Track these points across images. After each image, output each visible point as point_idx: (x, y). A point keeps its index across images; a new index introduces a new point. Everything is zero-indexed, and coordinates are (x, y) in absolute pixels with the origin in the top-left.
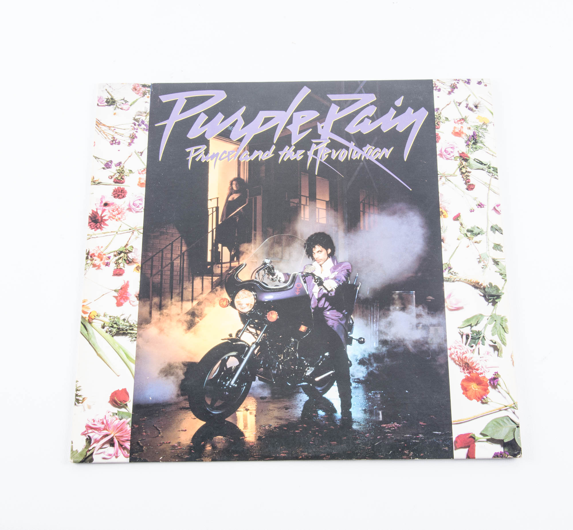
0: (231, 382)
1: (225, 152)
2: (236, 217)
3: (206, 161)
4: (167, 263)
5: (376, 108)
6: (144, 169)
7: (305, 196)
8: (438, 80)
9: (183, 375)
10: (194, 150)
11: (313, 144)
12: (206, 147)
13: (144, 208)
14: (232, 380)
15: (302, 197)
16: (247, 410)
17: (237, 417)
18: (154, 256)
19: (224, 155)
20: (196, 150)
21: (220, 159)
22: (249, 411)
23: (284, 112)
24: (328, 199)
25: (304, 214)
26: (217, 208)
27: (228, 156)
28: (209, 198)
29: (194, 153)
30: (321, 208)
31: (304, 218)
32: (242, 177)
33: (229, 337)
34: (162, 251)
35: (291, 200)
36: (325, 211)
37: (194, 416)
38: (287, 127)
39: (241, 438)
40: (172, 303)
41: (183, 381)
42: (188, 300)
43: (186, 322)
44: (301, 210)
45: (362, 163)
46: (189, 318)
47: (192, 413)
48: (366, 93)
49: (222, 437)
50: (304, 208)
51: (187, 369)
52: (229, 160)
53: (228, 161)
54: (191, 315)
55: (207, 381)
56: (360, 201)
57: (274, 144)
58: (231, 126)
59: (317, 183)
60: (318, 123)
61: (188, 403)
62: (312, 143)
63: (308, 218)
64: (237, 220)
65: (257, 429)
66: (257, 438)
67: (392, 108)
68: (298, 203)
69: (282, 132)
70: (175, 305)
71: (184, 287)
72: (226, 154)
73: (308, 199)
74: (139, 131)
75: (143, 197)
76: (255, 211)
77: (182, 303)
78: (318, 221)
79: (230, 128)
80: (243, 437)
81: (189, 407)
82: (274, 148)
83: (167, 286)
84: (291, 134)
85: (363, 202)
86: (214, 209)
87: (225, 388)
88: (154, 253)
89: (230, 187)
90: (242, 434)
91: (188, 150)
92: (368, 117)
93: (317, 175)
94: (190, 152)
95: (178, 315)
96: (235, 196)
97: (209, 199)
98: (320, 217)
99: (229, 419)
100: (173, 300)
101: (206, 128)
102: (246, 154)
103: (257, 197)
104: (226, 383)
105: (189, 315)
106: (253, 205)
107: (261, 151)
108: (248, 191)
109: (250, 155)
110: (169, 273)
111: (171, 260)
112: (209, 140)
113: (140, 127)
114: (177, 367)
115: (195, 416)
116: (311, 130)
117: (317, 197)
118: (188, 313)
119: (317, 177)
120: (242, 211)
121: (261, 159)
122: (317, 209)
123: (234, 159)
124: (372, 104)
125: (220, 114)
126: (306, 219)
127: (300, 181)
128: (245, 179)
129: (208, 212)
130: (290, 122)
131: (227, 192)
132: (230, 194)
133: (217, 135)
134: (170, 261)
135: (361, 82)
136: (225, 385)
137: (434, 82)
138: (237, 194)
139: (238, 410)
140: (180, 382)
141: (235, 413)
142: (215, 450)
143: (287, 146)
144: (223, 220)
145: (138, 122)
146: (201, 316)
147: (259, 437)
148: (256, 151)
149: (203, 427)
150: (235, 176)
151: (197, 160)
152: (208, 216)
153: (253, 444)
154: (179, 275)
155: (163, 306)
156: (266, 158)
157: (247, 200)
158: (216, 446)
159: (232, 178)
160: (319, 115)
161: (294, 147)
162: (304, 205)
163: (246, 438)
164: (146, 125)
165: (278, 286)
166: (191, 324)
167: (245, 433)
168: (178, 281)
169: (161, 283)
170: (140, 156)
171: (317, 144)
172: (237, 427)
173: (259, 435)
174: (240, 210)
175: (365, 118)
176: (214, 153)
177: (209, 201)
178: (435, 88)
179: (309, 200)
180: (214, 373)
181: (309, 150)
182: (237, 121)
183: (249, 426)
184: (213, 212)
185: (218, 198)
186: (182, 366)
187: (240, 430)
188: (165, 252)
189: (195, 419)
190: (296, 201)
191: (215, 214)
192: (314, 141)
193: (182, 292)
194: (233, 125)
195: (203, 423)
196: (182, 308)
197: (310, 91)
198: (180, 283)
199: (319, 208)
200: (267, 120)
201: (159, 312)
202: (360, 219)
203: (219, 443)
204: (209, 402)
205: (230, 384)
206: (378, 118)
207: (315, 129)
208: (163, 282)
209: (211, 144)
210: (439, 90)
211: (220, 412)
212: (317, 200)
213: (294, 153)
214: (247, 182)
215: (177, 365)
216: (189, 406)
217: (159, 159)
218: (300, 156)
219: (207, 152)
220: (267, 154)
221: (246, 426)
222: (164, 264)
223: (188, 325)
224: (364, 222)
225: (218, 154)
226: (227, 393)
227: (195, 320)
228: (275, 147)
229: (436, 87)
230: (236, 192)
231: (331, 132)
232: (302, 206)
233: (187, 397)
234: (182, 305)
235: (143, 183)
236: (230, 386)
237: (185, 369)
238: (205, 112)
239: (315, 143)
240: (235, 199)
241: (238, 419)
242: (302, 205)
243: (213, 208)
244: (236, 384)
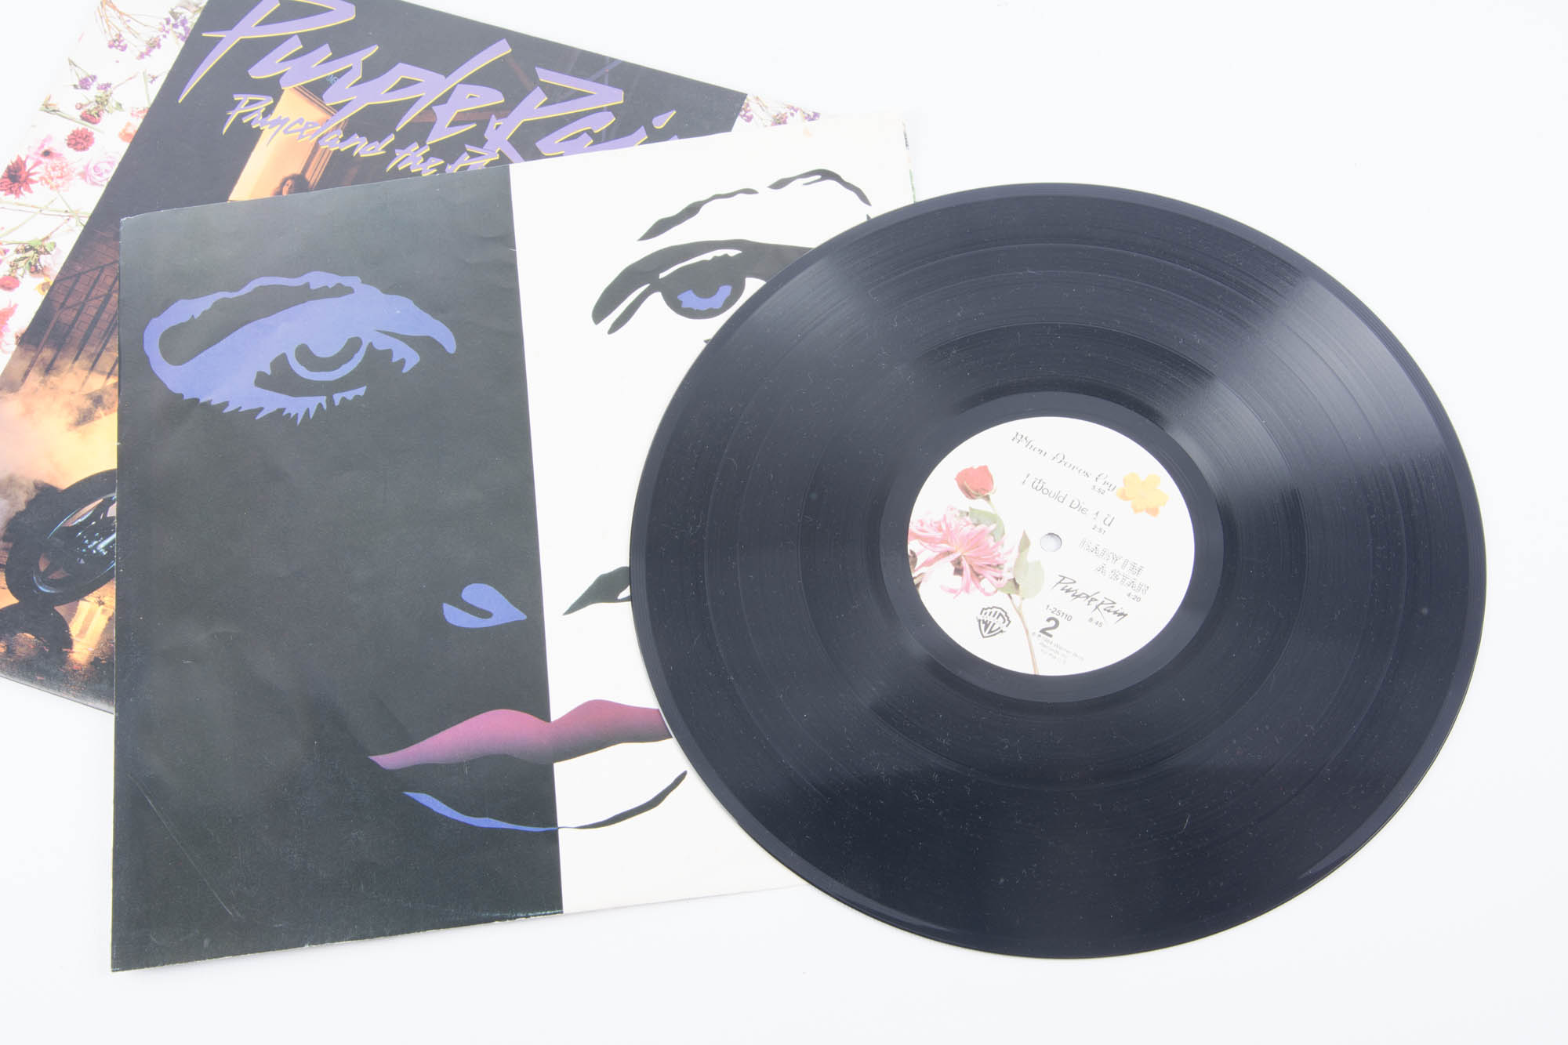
0: (99, 543)
1: (301, 121)
3: (258, 128)
4: (100, 294)
5: (614, 119)
6: (144, 110)
8: (757, 98)
9: (23, 504)
10: (248, 101)
11: (466, 153)
12: (272, 102)
13: (109, 180)
14: (102, 541)
16: (101, 603)
17: (78, 611)
18: (84, 273)
19: (298, 126)
20: (252, 102)
21: (285, 132)
22: (102, 607)
23: (443, 77)
27: (302, 130)
29: (247, 105)
32: (308, 176)
34: (103, 268)
37: (5, 582)
38: (433, 107)
39: (64, 650)
40: (72, 368)
41: (20, 514)
42: (102, 373)
43: (78, 409)
46: (88, 404)
47: (4, 577)
48: (610, 84)
49: (34, 637)
51: (37, 496)
52: (301, 137)
53: (299, 138)
54: (94, 401)
55: (61, 528)
57: (395, 133)
58: (335, 75)
60: (493, 116)
61: (7, 556)
62: (465, 150)
65: (99, 643)
66: (92, 660)
67: (643, 128)
69: (420, 114)
70: (76, 374)
71: (108, 345)
72: (301, 124)
74: (170, 36)
75: (119, 159)
77: (89, 373)
79: (331, 80)
80: (69, 650)
81: (5, 564)
82: (391, 138)
83: (78, 333)
84: (434, 123)
87: (84, 550)
88: (87, 268)
90: (69, 643)
91: (237, 98)
92: (590, 132)
94: (239, 101)
95: (73, 393)
99: (61, 610)
100: (77, 363)
101: (288, 67)
102: (336, 136)
104: (90, 543)
105: (91, 399)
107: (365, 138)
109: (342, 140)
110: (93, 312)
111: (110, 291)
112: (283, 91)
113: (175, 30)
114: (21, 487)
115: (7, 584)
116: (474, 125)
118: (90, 396)
121: (358, 154)
123: (311, 139)
124: (609, 109)
125: (326, 47)
128: (312, 183)
130: (444, 100)
133: (303, 85)
134: (106, 292)
135: (612, 60)
136: (86, 545)
137: (748, 100)
139: (86, 598)
140: (14, 515)
141: (78, 601)
142: (10, 657)
143: (416, 144)
145: (176, 18)
146: (109, 408)
147: (96, 659)
148: (356, 137)
149: (15, 605)
150: (298, 171)
151: (245, 120)
153: (79, 667)
154: (109, 320)
155: (55, 369)
156: (369, 152)
158: (15, 650)
160: (503, 101)
161: (429, 149)
163: (73, 652)
164: (186, 29)
166: (85, 417)
167: (74, 643)
168: (103, 332)
169: (72, 326)
170: (149, 84)
171: (473, 156)
172: (68, 628)
173: (96, 655)
175: (583, 132)
176: (280, 117)
178: (743, 113)
180: (78, 519)
181: (452, 162)
182: (350, 68)
183: (89, 632)
186: (32, 487)
187: (70, 635)
188: (107, 272)
189: (4, 588)
192: (469, 148)
193: (99, 355)
194: (339, 75)
195: (15, 601)
196: (84, 384)
197: (510, 50)
198: (105, 335)
200: (405, 84)
201: (42, 378)
203: (22, 646)
204: (42, 568)
205: (95, 547)
206: (608, 140)
207: (483, 125)
208: (76, 326)
209: (283, 97)
210: (749, 119)
211: (53, 592)
213: (422, 160)
215: (24, 483)
216: (7, 563)
217: (179, 98)
218: (430, 169)
219: (269, 111)
220: (373, 148)
221: (83, 632)
222: (94, 293)
223: (80, 417)
225: (287, 120)
226: (82, 562)
227: (95, 411)
228: (393, 139)
229: (746, 112)
231: (508, 140)
233: (11, 545)
234: (87, 377)
235: (129, 135)
236: (94, 552)
237: (34, 494)
238: (302, 36)
239: (470, 153)
241: (77, 614)
244: (106, 550)
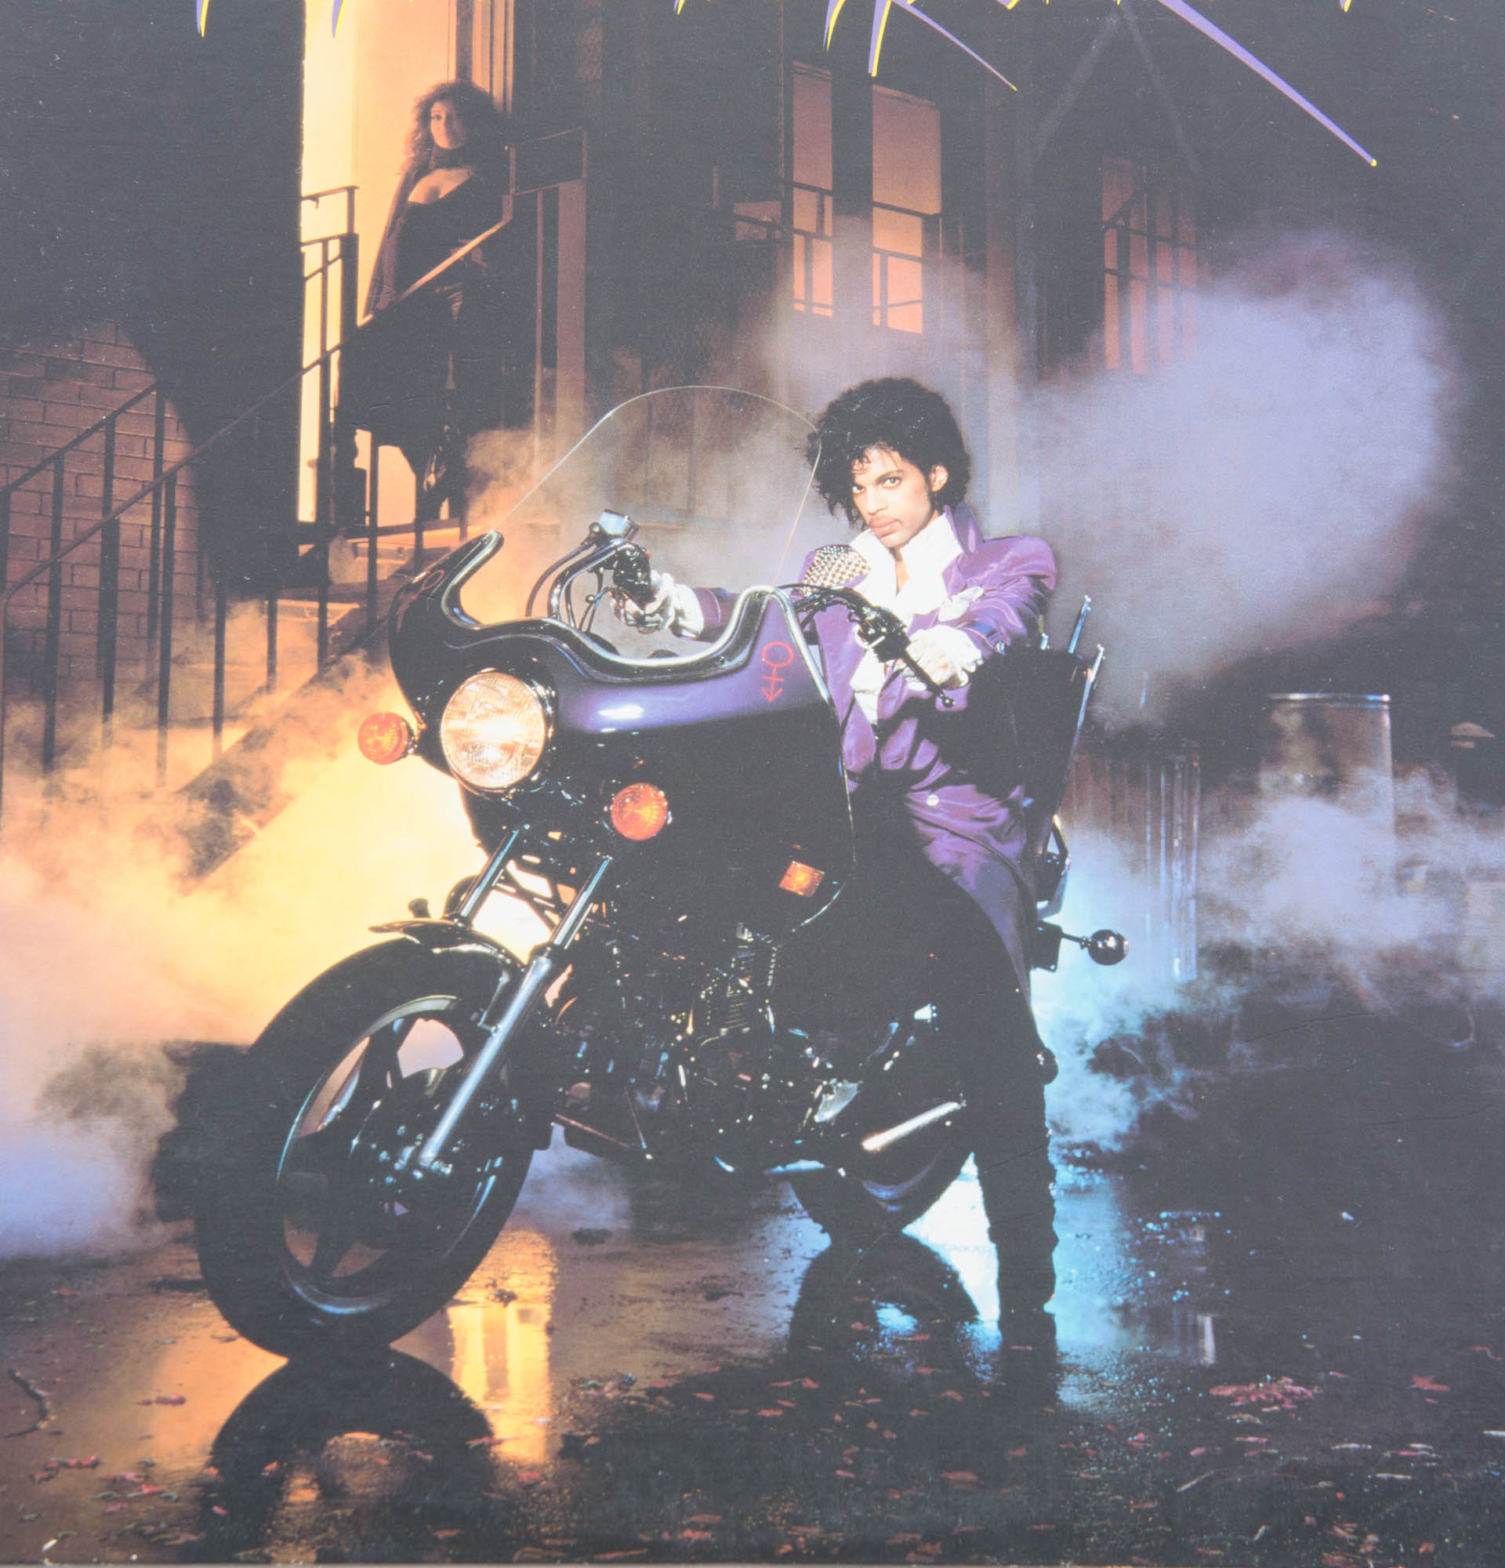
0: (419, 1151)
2: (450, 293)
4: (84, 526)
7: (813, 189)
9: (166, 1112)
14: (424, 1142)
15: (796, 190)
16: (506, 1298)
17: (455, 1334)
18: (16, 486)
22: (513, 1307)
24: (933, 207)
25: (808, 281)
26: (349, 243)
28: (306, 189)
30: (902, 251)
31: (808, 302)
32: (479, 79)
33: (409, 917)
34: (57, 460)
35: (741, 209)
36: (919, 266)
37: (225, 1324)
39: (474, 1443)
40: (108, 734)
41: (168, 1142)
42: (196, 723)
43: (186, 833)
44: (791, 260)
45: (1113, 20)
46: (199, 812)
47: (215, 1312)
49: (374, 1437)
50: (808, 248)
51: (190, 1080)
54: (212, 800)
55: (296, 1143)
56: (1106, 217)
59: (877, 119)
61: (195, 1256)
63: (829, 301)
64: (456, 306)
65: (555, 1398)
66: (559, 1444)
68: (779, 222)
70: (127, 745)
71: (176, 650)
73: (829, 202)
76: (551, 261)
77: (163, 734)
78: (884, 317)
80: (486, 1440)
81: (199, 1277)
83: (81, 643)
85: (1121, 222)
86: (334, 248)
87: (390, 1180)
88: (16, 474)
89: (417, 132)
90: (476, 1423)
93: (878, 80)
95: (145, 796)
96: (445, 182)
97: (305, 192)
98: (890, 302)
99: (410, 1345)
100: (116, 720)
103: (563, 187)
104: (395, 1157)
105: (202, 796)
106: (540, 229)
108: (513, 155)
110: (91, 577)
111: (106, 509)
114: (135, 1071)
115: (234, 1324)
117: (878, 195)
118: (194, 790)
119: (875, 87)
120: (478, 258)
122: (876, 258)
126: (815, 310)
127: (789, 108)
128: (497, 93)
129: (299, 259)
131: (398, 157)
132: (418, 171)
134: (98, 516)
136: (388, 1167)
138: (453, 172)
139: (460, 1296)
140: (154, 1147)
141: (443, 1311)
142: (338, 1506)
144: (381, 306)
146: (262, 806)
147: (568, 1438)
149: (274, 1381)
150: (445, 72)
152: (300, 281)
153: (536, 1476)
154: (146, 586)
155: (64, 750)
157: (508, 203)
158: (343, 1485)
159: (424, 87)
162: (808, 236)
163: (500, 1442)
165: (670, 655)
166: (209, 847)
167: (492, 1419)
168: (144, 620)
169: (52, 629)
172: (453, 1387)
173: (565, 1431)
174: (468, 256)
177: (306, 207)
179: (837, 211)
180: (332, 1104)
183: (515, 1380)
184: (326, 263)
185: (351, 191)
186: (165, 1064)
187: (468, 1401)
188: (72, 468)
189: (229, 1340)
190: (766, 212)
191: (335, 271)
193: (164, 681)
195: (275, 1362)
196: (161, 764)
198: (152, 629)
199: (885, 254)
201: (41, 783)
202: (1103, 311)
203: (358, 1467)
204: (304, 1256)
205: (414, 1162)
208: (63, 624)
211: (364, 1308)
212: (876, 211)
214: (509, 107)
215: (137, 1057)
216: (203, 1271)
221: (497, 1382)
222: (67, 532)
223: (198, 853)
224: (1124, 328)
226: (400, 1210)
227: (230, 825)
230: (448, 160)
232: (798, 241)
233: (188, 1226)
234: (161, 747)
236: (418, 1175)
237: (181, 1078)
240: (443, 194)
241: (457, 1343)
242: (800, 232)
243: (325, 242)
244: (446, 1163)
